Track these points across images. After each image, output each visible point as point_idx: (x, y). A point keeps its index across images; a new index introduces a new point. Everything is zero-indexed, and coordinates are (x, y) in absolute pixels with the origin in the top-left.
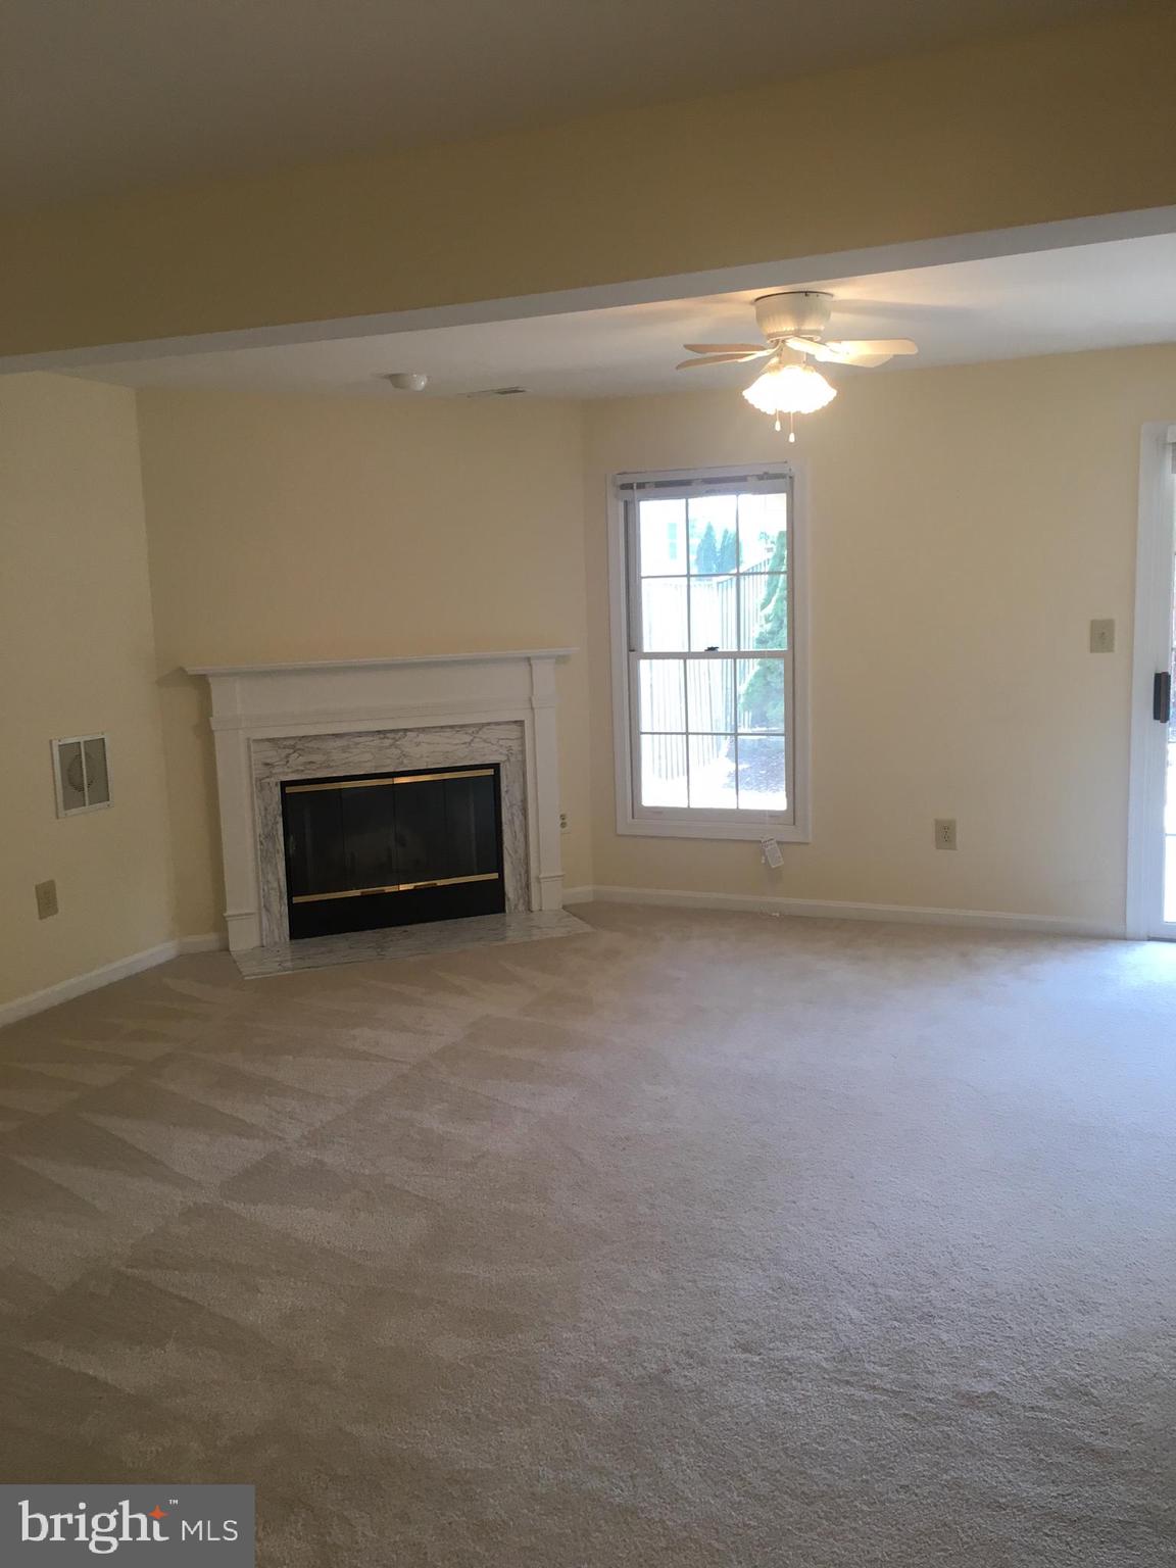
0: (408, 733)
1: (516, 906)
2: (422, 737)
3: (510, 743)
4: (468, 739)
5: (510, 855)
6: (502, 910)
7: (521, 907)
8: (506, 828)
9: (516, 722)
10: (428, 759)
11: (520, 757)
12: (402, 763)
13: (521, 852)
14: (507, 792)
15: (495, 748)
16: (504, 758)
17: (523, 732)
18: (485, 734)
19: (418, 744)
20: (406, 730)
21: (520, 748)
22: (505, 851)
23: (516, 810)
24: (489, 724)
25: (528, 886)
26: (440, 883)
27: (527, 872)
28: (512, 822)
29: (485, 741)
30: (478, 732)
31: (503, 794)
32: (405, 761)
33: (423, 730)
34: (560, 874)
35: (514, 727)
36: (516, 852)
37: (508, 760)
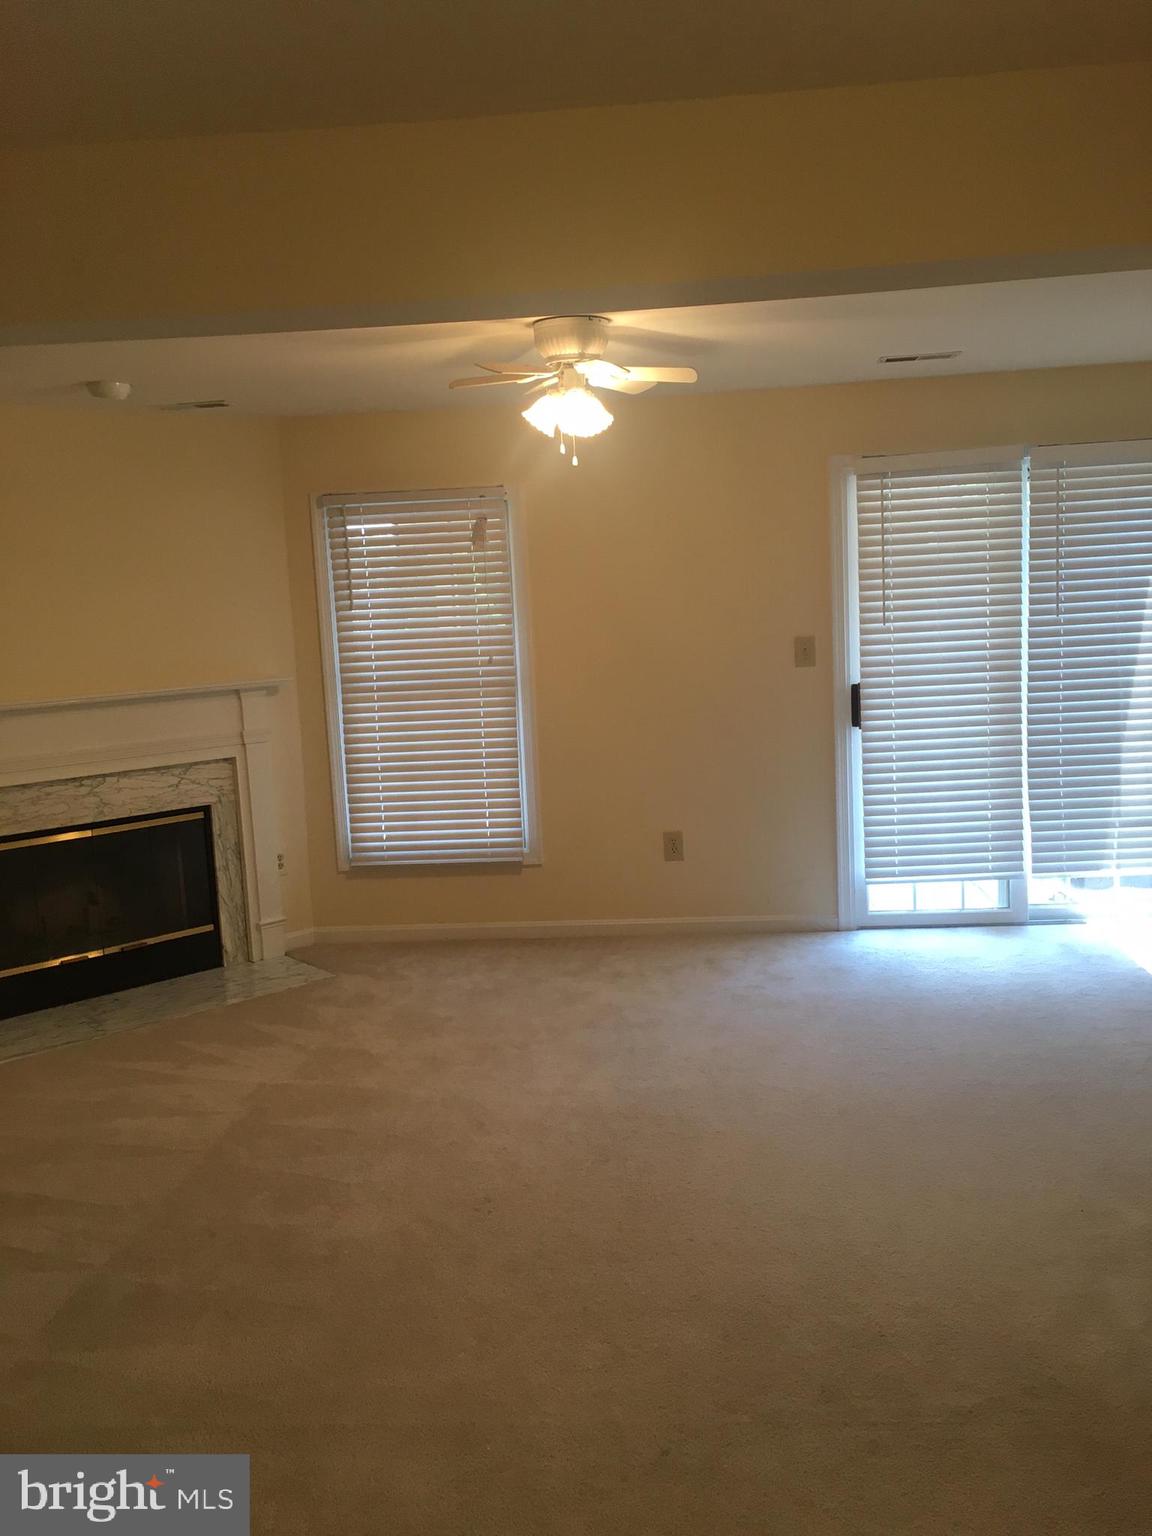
0: (107, 779)
1: (235, 957)
2: (124, 782)
3: (220, 782)
4: (175, 780)
5: (225, 902)
6: (220, 964)
7: (240, 959)
8: (220, 875)
9: (225, 760)
10: (131, 806)
11: (232, 797)
12: (102, 812)
13: (238, 900)
14: (220, 835)
15: (204, 789)
16: (215, 799)
17: (235, 771)
18: (193, 774)
19: (120, 790)
20: (104, 776)
21: (232, 788)
22: (220, 900)
23: (230, 855)
24: (196, 764)
25: (247, 936)
26: (151, 941)
27: (246, 920)
28: (226, 868)
29: (193, 782)
30: (185, 774)
31: (216, 837)
32: (106, 810)
33: (125, 774)
34: (281, 918)
35: (226, 765)
36: (232, 900)
37: (220, 801)
